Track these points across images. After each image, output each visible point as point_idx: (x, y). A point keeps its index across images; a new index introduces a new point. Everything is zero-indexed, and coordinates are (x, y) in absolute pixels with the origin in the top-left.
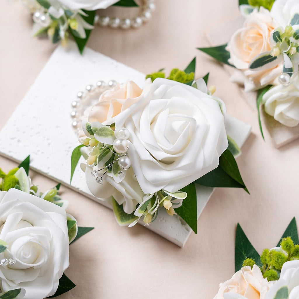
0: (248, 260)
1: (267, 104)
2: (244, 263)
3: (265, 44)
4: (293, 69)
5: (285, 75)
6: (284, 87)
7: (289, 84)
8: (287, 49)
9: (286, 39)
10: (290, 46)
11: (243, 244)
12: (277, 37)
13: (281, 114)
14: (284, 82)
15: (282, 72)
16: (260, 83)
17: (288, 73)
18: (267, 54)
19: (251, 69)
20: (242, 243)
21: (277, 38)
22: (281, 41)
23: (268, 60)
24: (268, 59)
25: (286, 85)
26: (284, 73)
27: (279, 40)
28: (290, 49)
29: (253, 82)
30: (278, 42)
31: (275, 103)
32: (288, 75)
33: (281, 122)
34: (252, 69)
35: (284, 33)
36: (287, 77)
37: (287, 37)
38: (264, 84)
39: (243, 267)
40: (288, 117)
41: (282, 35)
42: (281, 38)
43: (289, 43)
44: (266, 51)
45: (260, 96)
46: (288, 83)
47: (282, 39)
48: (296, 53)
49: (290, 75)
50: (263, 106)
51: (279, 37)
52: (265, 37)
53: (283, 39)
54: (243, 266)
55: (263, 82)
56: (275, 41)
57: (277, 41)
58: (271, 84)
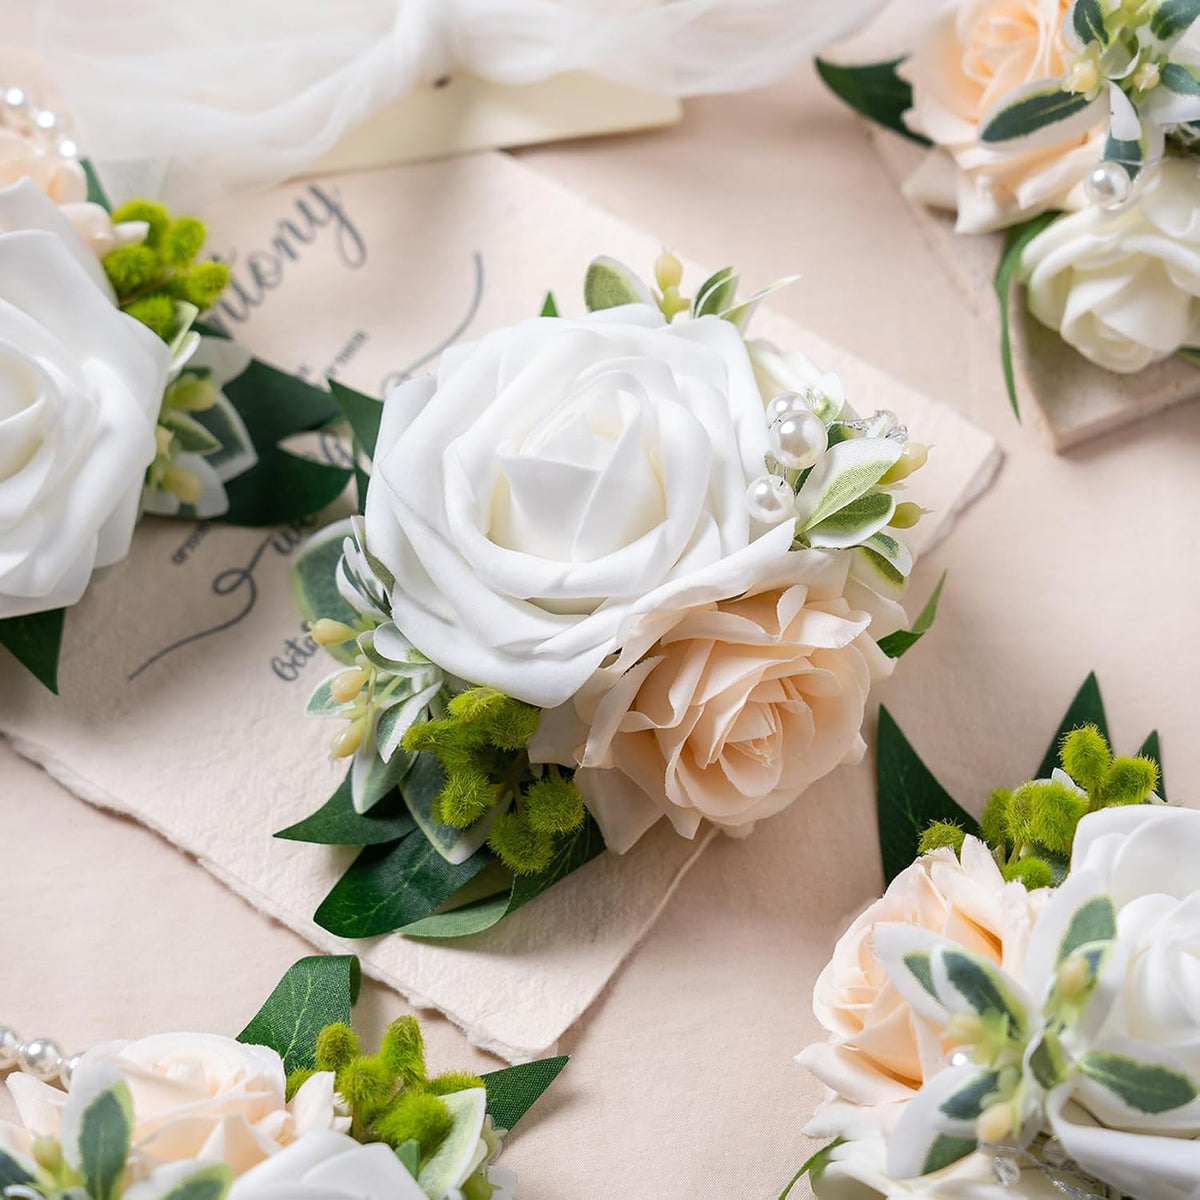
0: (938, 828)
1: (1038, 280)
2: (924, 840)
3: (1043, 52)
4: (1143, 152)
5: (1111, 168)
6: (1108, 215)
7: (1125, 203)
8: (1124, 67)
9: (1122, 34)
10: (1137, 57)
11: (906, 781)
12: (1091, 21)
13: (1087, 319)
14: (1107, 196)
15: (1102, 158)
16: (1014, 200)
17: (1124, 165)
18: (1051, 89)
19: (986, 144)
20: (902, 779)
21: (1091, 27)
22: (1106, 41)
23: (1050, 114)
24: (1052, 109)
25: (1114, 207)
26: (1107, 163)
27: (1095, 34)
28: (1138, 70)
29: (989, 195)
30: (1093, 43)
31: (1066, 279)
32: (1125, 172)
33: (1087, 351)
34: (990, 145)
35: (1118, 10)
36: (1118, 177)
37: (1129, 27)
38: (1031, 202)
39: (921, 855)
40: (1113, 331)
41: (1113, 14)
42: (1105, 28)
43: (1132, 46)
44: (1047, 75)
45: (1013, 253)
46: (1122, 201)
47: (1109, 33)
48: (1158, 85)
49: (1132, 171)
50: (1023, 291)
51: (1099, 23)
52: (1047, 27)
53: (1114, 35)
54: (920, 850)
55: (1029, 195)
56: (1082, 39)
57: (1087, 38)
58: (1058, 205)
